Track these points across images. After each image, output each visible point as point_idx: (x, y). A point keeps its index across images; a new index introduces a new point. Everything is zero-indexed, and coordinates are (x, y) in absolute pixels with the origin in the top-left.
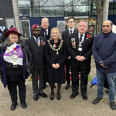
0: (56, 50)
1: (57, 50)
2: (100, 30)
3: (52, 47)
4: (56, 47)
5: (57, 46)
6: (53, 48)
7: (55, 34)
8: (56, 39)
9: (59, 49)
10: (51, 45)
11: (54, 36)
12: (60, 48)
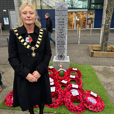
0: (30, 48)
1: (33, 48)
2: (110, 21)
3: (22, 41)
4: (32, 41)
5: (33, 39)
6: (25, 44)
7: (28, 15)
8: (29, 25)
9: (36, 47)
10: (20, 37)
11: (27, 18)
12: (38, 44)
